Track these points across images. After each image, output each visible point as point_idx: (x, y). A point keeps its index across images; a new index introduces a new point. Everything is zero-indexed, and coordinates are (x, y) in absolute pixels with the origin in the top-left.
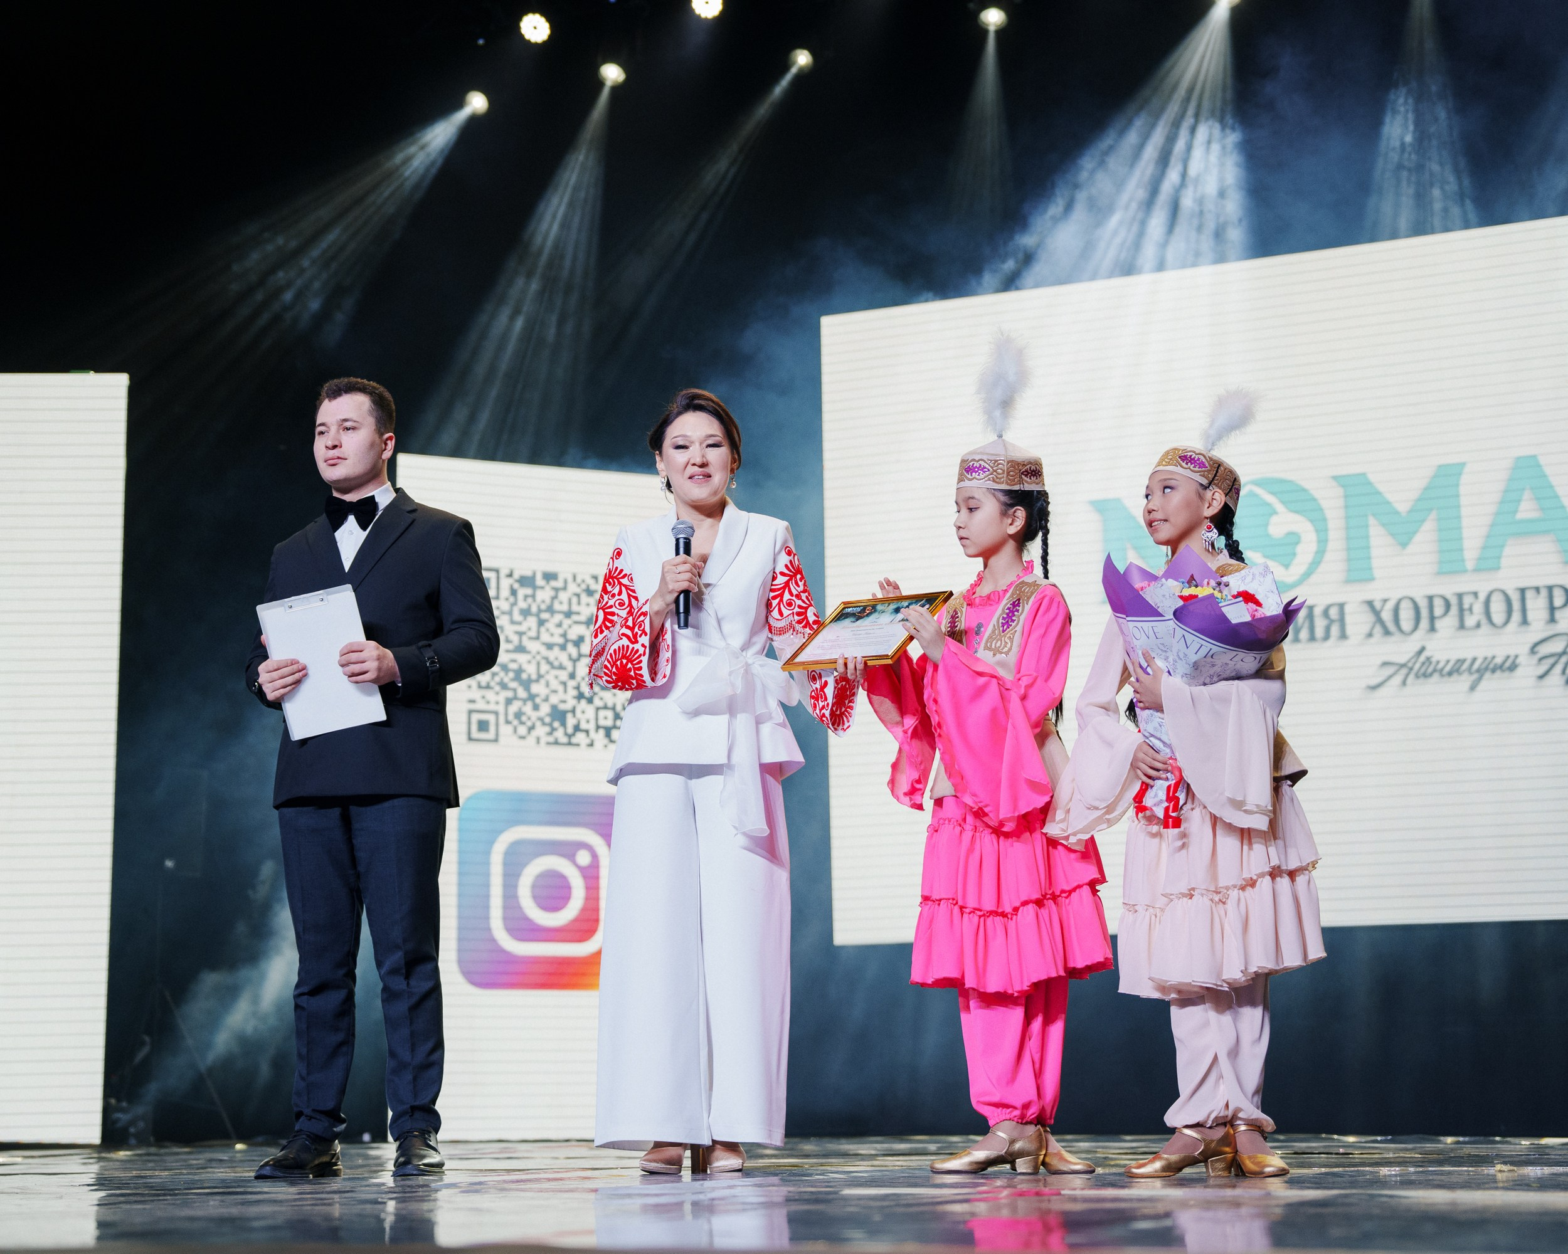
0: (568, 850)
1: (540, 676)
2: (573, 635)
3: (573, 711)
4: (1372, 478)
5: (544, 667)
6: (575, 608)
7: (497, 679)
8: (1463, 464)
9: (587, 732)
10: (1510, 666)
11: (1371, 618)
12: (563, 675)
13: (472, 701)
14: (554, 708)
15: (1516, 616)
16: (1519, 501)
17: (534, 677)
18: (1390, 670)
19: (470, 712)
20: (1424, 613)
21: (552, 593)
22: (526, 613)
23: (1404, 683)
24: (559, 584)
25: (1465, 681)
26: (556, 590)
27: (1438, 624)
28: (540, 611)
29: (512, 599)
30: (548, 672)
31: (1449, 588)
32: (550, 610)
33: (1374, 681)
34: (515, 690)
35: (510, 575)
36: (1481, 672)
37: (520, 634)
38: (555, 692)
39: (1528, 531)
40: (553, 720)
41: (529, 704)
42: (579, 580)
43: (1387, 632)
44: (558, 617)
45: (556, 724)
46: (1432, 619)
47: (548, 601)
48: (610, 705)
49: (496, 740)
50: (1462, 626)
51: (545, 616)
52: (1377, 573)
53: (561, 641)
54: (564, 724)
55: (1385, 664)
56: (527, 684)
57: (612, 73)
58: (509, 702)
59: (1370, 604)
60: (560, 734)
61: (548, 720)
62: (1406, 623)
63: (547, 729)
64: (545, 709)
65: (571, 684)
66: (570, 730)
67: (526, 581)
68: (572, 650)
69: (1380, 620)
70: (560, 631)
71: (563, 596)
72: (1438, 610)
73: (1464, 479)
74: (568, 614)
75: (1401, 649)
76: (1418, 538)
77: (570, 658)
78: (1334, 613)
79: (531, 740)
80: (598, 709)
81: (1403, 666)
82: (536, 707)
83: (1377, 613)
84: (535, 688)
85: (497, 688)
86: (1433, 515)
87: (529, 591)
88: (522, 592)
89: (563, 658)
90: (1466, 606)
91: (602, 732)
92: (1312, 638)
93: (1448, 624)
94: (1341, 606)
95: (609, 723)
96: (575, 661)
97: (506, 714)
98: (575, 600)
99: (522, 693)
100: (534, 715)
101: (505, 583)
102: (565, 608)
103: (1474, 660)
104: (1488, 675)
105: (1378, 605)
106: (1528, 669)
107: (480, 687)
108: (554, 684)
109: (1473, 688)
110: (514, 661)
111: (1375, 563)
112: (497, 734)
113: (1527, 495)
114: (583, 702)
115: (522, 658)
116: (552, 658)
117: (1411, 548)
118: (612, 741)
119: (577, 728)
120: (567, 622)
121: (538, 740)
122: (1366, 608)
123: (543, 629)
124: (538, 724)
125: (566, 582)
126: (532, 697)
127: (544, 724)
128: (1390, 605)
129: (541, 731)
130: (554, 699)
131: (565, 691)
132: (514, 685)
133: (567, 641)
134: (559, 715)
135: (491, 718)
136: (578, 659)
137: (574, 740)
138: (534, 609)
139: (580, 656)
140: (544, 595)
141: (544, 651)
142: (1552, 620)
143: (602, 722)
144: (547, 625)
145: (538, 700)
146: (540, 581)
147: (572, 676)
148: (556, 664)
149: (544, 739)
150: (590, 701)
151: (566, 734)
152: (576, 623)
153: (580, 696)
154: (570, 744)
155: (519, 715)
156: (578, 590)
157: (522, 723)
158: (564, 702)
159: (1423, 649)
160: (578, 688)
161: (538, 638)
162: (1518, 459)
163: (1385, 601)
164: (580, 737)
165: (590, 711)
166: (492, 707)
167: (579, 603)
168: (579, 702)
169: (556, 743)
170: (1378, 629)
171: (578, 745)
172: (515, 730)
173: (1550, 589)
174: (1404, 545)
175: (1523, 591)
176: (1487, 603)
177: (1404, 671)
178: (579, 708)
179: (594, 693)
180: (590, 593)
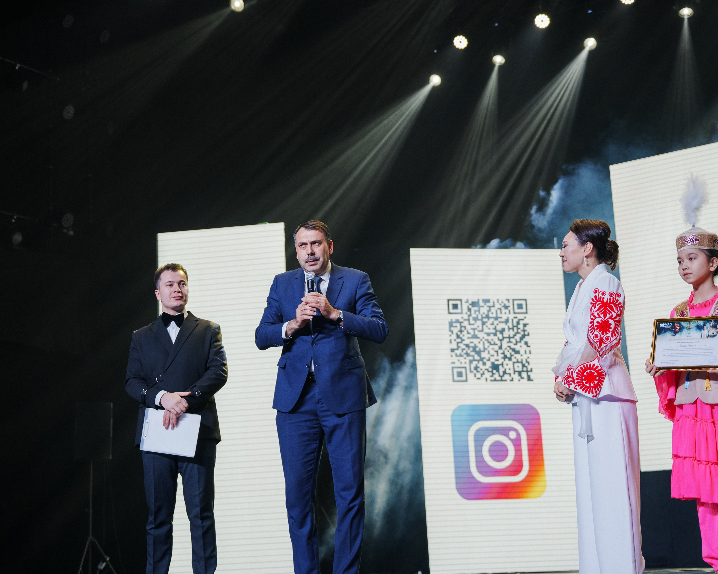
0: (505, 431)
1: (485, 349)
2: (499, 328)
3: (502, 365)
5: (487, 345)
6: (499, 315)
7: (464, 351)
9: (510, 374)
12: (496, 348)
13: (453, 363)
14: (493, 363)
17: (482, 349)
19: (453, 368)
21: (488, 309)
24: (491, 304)
26: (490, 307)
28: (483, 318)
29: (469, 313)
30: (488, 347)
32: (488, 317)
34: (473, 356)
35: (467, 301)
37: (474, 329)
38: (493, 356)
40: (493, 369)
41: (481, 362)
42: (500, 302)
44: (491, 320)
45: (494, 371)
47: (486, 313)
48: (520, 360)
49: (466, 381)
51: (485, 320)
53: (494, 331)
54: (498, 371)
56: (479, 353)
57: (499, 60)
58: (471, 361)
60: (497, 376)
61: (490, 370)
63: (490, 374)
64: (489, 364)
65: (500, 352)
66: (501, 374)
67: (475, 304)
70: (493, 327)
71: (493, 310)
74: (496, 319)
77: (499, 339)
79: (483, 379)
80: (514, 363)
82: (484, 364)
84: (483, 355)
85: (464, 355)
87: (477, 309)
88: (473, 309)
89: (495, 339)
91: (517, 374)
95: (520, 369)
96: (501, 340)
98: (499, 311)
99: (477, 357)
100: (483, 368)
101: (465, 305)
102: (494, 315)
107: (457, 355)
108: (492, 352)
110: (472, 342)
112: (467, 378)
114: (507, 360)
115: (476, 341)
116: (490, 340)
118: (522, 377)
120: (496, 322)
121: (486, 379)
123: (484, 327)
124: (486, 372)
125: (494, 302)
126: (482, 359)
127: (489, 372)
129: (487, 375)
130: (493, 359)
131: (498, 355)
132: (473, 353)
133: (497, 331)
134: (495, 367)
135: (463, 370)
136: (503, 340)
137: (504, 378)
138: (480, 317)
139: (504, 338)
140: (484, 310)
141: (486, 337)
143: (516, 369)
144: (487, 324)
145: (485, 360)
146: (481, 303)
147: (500, 348)
148: (492, 342)
149: (489, 378)
151: (500, 376)
152: (501, 322)
153: (505, 357)
154: (502, 380)
155: (476, 368)
156: (500, 307)
157: (478, 372)
158: (497, 360)
160: (504, 353)
161: (482, 331)
164: (506, 377)
165: (510, 363)
166: (463, 365)
167: (501, 313)
168: (505, 360)
169: (495, 380)
172: (475, 376)
178: (505, 363)
179: (511, 355)
180: (506, 307)
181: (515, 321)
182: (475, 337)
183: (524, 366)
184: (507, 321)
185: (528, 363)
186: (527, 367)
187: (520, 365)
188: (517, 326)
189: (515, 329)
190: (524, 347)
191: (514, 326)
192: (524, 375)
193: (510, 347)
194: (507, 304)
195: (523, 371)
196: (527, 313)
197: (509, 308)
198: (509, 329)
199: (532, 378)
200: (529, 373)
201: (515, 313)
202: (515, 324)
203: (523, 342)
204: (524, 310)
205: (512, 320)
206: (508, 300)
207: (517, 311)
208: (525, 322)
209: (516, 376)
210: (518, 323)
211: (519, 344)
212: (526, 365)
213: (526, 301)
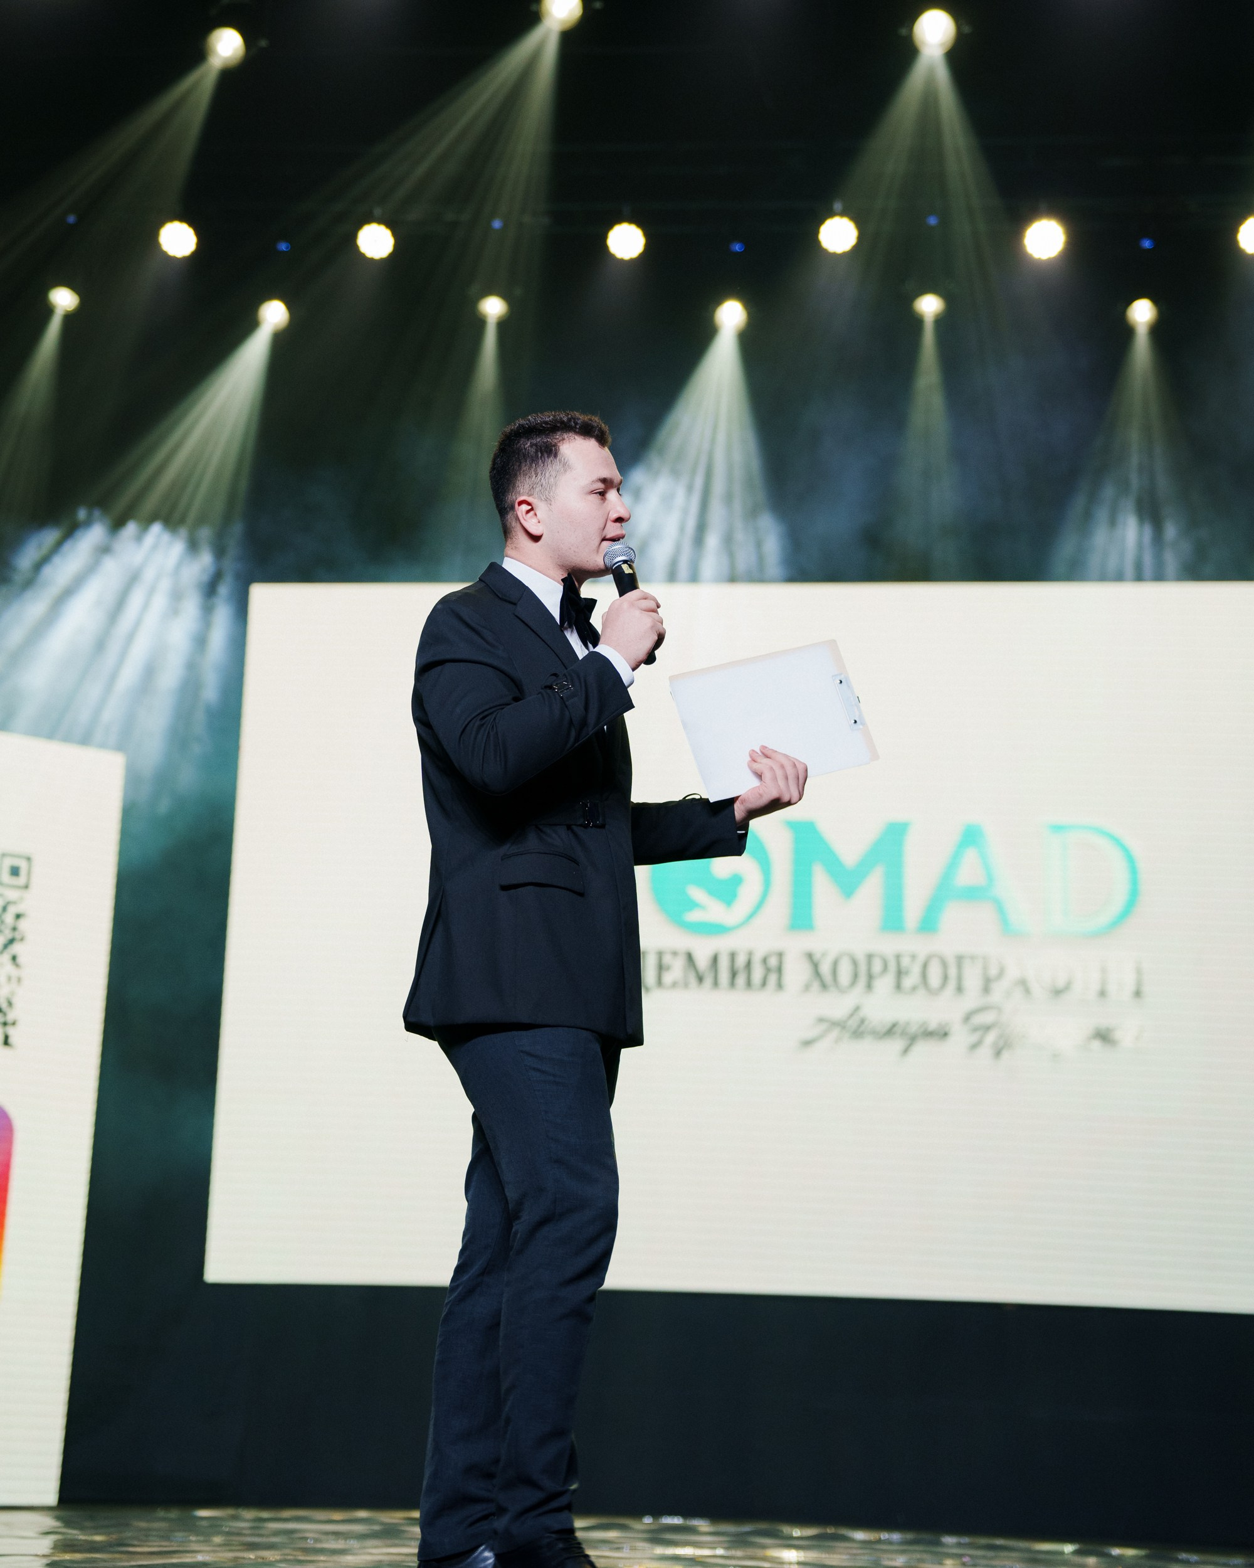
4: (820, 825)
10: (942, 1034)
11: (809, 970)
15: (952, 984)
18: (823, 1026)
20: (863, 968)
23: (837, 1040)
25: (897, 1045)
27: (875, 984)
31: (888, 946)
33: (808, 1036)
36: (916, 1037)
43: (824, 986)
55: (821, 1020)
59: (810, 956)
62: (844, 977)
69: (817, 974)
72: (877, 967)
75: (838, 1006)
78: (773, 962)
81: (834, 1024)
83: (815, 966)
90: (903, 967)
92: (749, 984)
93: (885, 984)
94: (780, 955)
103: (909, 1022)
104: (920, 1040)
105: (817, 957)
106: (960, 1037)
109: (906, 1051)
122: (805, 959)
128: (829, 960)
142: (985, 990)
159: (857, 1009)
163: (824, 955)
170: (816, 985)
173: (986, 959)
175: (959, 959)
176: (925, 966)
177: (839, 1027)
213: (29, 859)
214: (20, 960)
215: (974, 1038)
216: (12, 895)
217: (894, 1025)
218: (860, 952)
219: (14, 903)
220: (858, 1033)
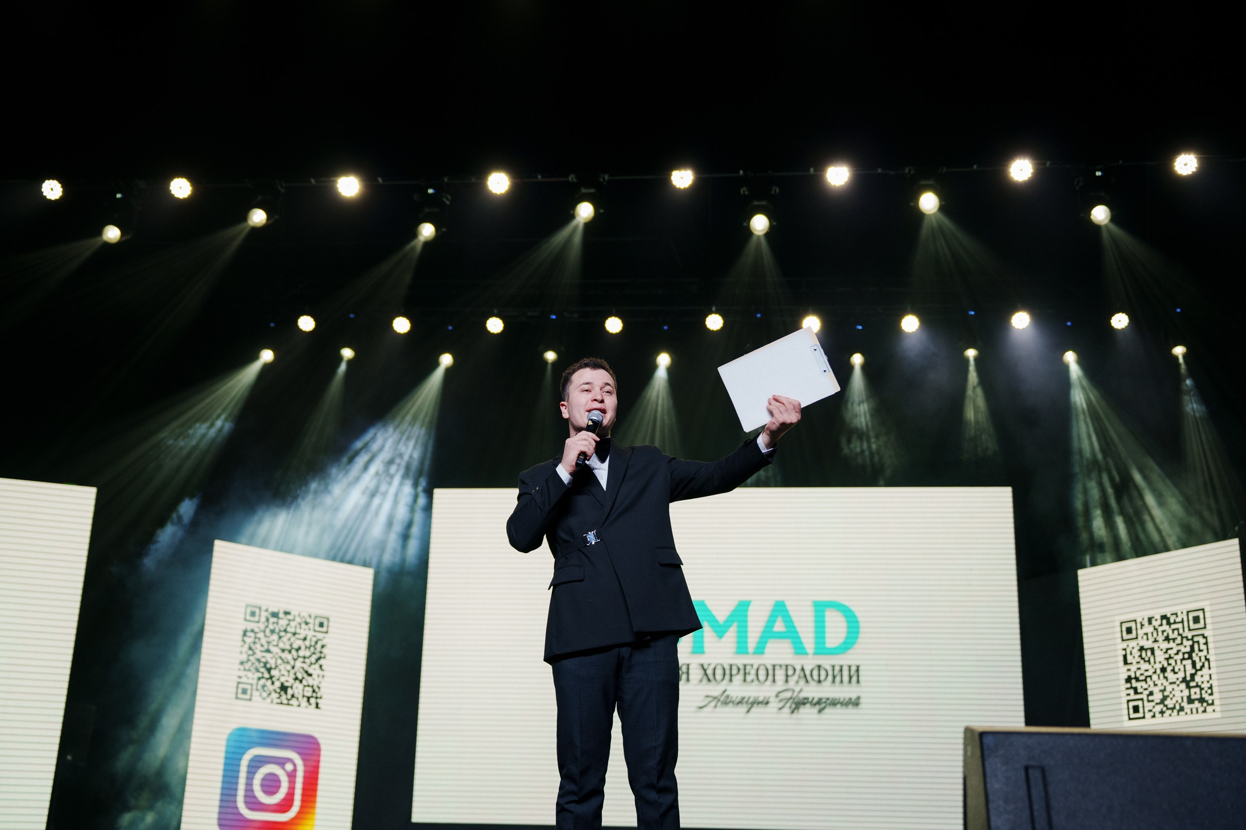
0: (281, 762)
1: (276, 667)
2: (295, 646)
3: (292, 687)
4: (707, 603)
5: (279, 661)
6: (298, 631)
7: (254, 666)
8: (750, 601)
9: (298, 699)
10: (766, 703)
11: (702, 672)
12: (289, 667)
13: (240, 677)
14: (282, 684)
15: (770, 677)
16: (775, 622)
17: (273, 666)
18: (710, 699)
19: (239, 683)
20: (728, 672)
21: (287, 622)
22: (273, 632)
23: (716, 707)
24: (291, 617)
25: (743, 709)
26: (290, 620)
27: (734, 678)
28: (280, 631)
29: (266, 624)
30: (281, 664)
31: (740, 661)
32: (285, 631)
33: (701, 704)
34: (263, 673)
35: (267, 611)
36: (753, 703)
37: (269, 643)
38: (283, 675)
39: (780, 636)
40: (281, 690)
41: (269, 682)
42: (301, 617)
43: (709, 680)
44: (289, 635)
45: (282, 693)
46: (731, 675)
47: (284, 627)
48: (311, 685)
49: (250, 700)
50: (745, 680)
51: (282, 634)
52: (706, 650)
53: (288, 647)
54: (286, 693)
55: (707, 696)
56: (269, 670)
57: (347, 353)
58: (259, 679)
59: (703, 665)
61: (278, 690)
62: (719, 676)
63: (277, 695)
64: (278, 684)
65: (292, 672)
66: (289, 696)
67: (275, 615)
68: (294, 652)
69: (706, 674)
70: (289, 643)
71: (293, 624)
72: (734, 672)
73: (750, 608)
74: (294, 634)
75: (715, 690)
76: (727, 634)
77: (293, 658)
79: (269, 700)
80: (305, 686)
81: (715, 698)
82: (273, 683)
83: (705, 670)
84: (273, 672)
85: (253, 670)
86: (735, 624)
87: (275, 620)
88: (272, 620)
89: (289, 657)
90: (747, 671)
91: (305, 699)
93: (738, 679)
94: (688, 665)
95: (309, 694)
96: (295, 660)
97: (257, 684)
98: (298, 626)
99: (267, 675)
100: (271, 688)
101: (264, 615)
102: (293, 630)
103: (750, 698)
104: (755, 705)
105: (705, 667)
106: (774, 704)
107: (245, 670)
108: (284, 672)
109: (748, 712)
110: (264, 657)
111: (705, 645)
112: (251, 695)
113: (779, 619)
114: (297, 682)
115: (268, 655)
116: (283, 658)
117: (723, 639)
118: (310, 704)
119: (293, 696)
120: (293, 639)
121: (272, 702)
122: (700, 667)
123: (280, 641)
124: (273, 692)
125: (295, 616)
126: (271, 677)
127: (276, 692)
128: (712, 667)
129: (274, 696)
130: (283, 679)
131: (289, 676)
132: (263, 670)
133: (292, 648)
134: (284, 688)
135: (249, 687)
136: (297, 659)
137: (291, 702)
138: (277, 630)
139: (298, 657)
140: (283, 622)
141: (280, 654)
142: (787, 681)
143: (306, 694)
144: (282, 639)
145: (274, 679)
146: (281, 615)
147: (293, 667)
148: (285, 660)
149: (275, 701)
150: (301, 681)
151: (287, 699)
152: (298, 639)
153: (296, 679)
154: (288, 704)
155: (264, 686)
156: (301, 622)
157: (265, 691)
158: (287, 681)
159: (725, 691)
161: (277, 646)
162: (777, 601)
163: (709, 665)
164: (294, 701)
165: (300, 686)
166: (250, 681)
167: (300, 628)
168: (295, 682)
169: (281, 703)
170: (705, 680)
171: (292, 705)
172: (261, 695)
173: (787, 666)
174: (720, 637)
175: (774, 666)
177: (716, 700)
178: (294, 687)
179: (303, 678)
180: (307, 623)
181: (314, 639)
182: (268, 651)
183: (314, 691)
184: (305, 639)
185: (319, 688)
186: (317, 693)
187: (310, 689)
188: (314, 646)
189: (312, 649)
190: (318, 671)
191: (311, 646)
192: (313, 701)
193: (303, 668)
194: (308, 620)
195: (312, 697)
196: (327, 632)
197: (309, 625)
198: (306, 648)
199: (319, 706)
200: (319, 701)
201: (315, 631)
202: (313, 643)
203: (317, 666)
204: (324, 629)
205: (311, 640)
206: (310, 616)
207: (317, 628)
208: (324, 642)
209: (304, 702)
210: (316, 643)
211: (313, 666)
212: (317, 690)
213: (328, 619)
214: (323, 667)
215: (781, 705)
216: (320, 636)
217: (743, 698)
218: (726, 663)
219: (321, 640)
220: (726, 703)
